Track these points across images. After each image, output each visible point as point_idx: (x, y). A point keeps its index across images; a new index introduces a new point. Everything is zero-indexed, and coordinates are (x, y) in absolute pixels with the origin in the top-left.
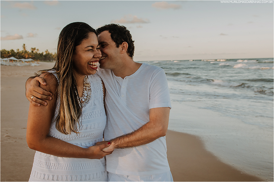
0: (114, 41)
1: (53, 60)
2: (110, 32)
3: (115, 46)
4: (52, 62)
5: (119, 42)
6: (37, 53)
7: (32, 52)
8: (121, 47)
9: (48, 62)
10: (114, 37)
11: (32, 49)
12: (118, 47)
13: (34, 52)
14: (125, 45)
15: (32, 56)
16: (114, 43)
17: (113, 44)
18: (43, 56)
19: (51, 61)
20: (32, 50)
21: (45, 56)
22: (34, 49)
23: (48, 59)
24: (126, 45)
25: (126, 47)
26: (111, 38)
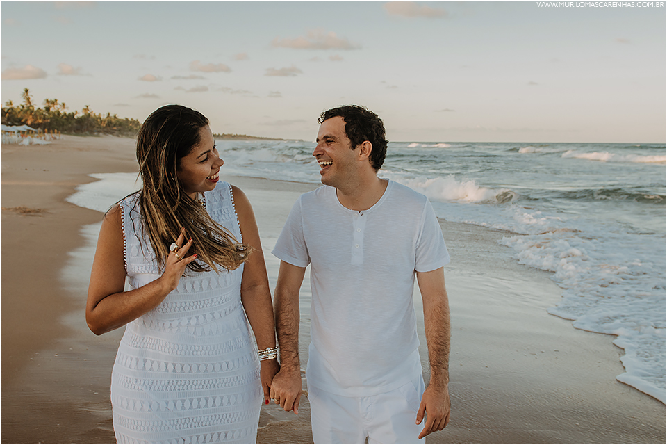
0: (349, 138)
1: (99, 132)
2: (345, 120)
3: (349, 146)
4: (98, 136)
5: (357, 141)
6: (59, 113)
7: (48, 109)
8: (358, 149)
9: (86, 135)
10: (351, 130)
11: (47, 101)
12: (353, 147)
13: (52, 110)
14: (367, 147)
15: (44, 119)
16: (349, 141)
17: (347, 142)
18: (73, 122)
19: (96, 134)
20: (47, 105)
21: (80, 121)
22: (54, 102)
23: (88, 130)
24: (369, 146)
25: (368, 150)
26: (344, 131)
